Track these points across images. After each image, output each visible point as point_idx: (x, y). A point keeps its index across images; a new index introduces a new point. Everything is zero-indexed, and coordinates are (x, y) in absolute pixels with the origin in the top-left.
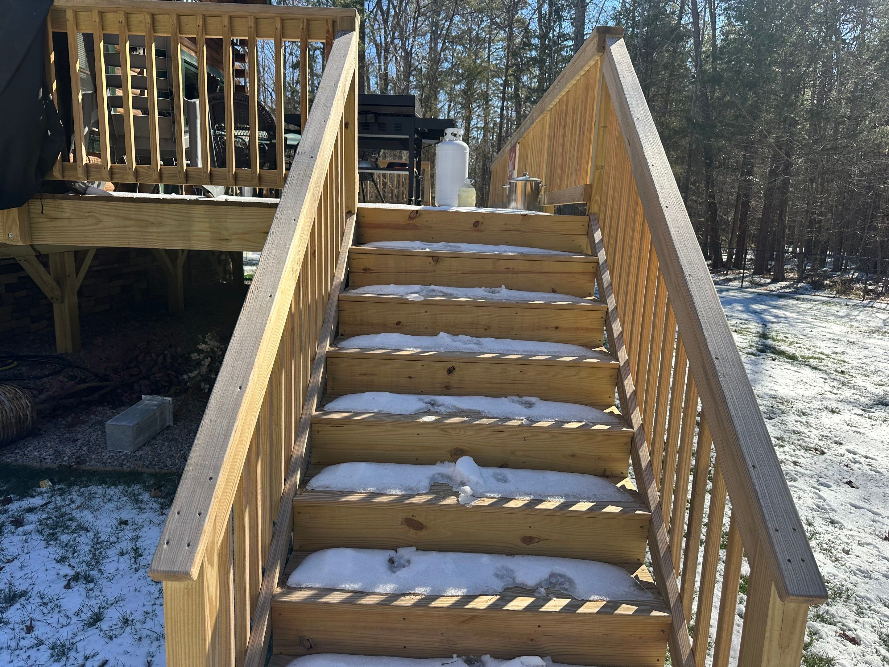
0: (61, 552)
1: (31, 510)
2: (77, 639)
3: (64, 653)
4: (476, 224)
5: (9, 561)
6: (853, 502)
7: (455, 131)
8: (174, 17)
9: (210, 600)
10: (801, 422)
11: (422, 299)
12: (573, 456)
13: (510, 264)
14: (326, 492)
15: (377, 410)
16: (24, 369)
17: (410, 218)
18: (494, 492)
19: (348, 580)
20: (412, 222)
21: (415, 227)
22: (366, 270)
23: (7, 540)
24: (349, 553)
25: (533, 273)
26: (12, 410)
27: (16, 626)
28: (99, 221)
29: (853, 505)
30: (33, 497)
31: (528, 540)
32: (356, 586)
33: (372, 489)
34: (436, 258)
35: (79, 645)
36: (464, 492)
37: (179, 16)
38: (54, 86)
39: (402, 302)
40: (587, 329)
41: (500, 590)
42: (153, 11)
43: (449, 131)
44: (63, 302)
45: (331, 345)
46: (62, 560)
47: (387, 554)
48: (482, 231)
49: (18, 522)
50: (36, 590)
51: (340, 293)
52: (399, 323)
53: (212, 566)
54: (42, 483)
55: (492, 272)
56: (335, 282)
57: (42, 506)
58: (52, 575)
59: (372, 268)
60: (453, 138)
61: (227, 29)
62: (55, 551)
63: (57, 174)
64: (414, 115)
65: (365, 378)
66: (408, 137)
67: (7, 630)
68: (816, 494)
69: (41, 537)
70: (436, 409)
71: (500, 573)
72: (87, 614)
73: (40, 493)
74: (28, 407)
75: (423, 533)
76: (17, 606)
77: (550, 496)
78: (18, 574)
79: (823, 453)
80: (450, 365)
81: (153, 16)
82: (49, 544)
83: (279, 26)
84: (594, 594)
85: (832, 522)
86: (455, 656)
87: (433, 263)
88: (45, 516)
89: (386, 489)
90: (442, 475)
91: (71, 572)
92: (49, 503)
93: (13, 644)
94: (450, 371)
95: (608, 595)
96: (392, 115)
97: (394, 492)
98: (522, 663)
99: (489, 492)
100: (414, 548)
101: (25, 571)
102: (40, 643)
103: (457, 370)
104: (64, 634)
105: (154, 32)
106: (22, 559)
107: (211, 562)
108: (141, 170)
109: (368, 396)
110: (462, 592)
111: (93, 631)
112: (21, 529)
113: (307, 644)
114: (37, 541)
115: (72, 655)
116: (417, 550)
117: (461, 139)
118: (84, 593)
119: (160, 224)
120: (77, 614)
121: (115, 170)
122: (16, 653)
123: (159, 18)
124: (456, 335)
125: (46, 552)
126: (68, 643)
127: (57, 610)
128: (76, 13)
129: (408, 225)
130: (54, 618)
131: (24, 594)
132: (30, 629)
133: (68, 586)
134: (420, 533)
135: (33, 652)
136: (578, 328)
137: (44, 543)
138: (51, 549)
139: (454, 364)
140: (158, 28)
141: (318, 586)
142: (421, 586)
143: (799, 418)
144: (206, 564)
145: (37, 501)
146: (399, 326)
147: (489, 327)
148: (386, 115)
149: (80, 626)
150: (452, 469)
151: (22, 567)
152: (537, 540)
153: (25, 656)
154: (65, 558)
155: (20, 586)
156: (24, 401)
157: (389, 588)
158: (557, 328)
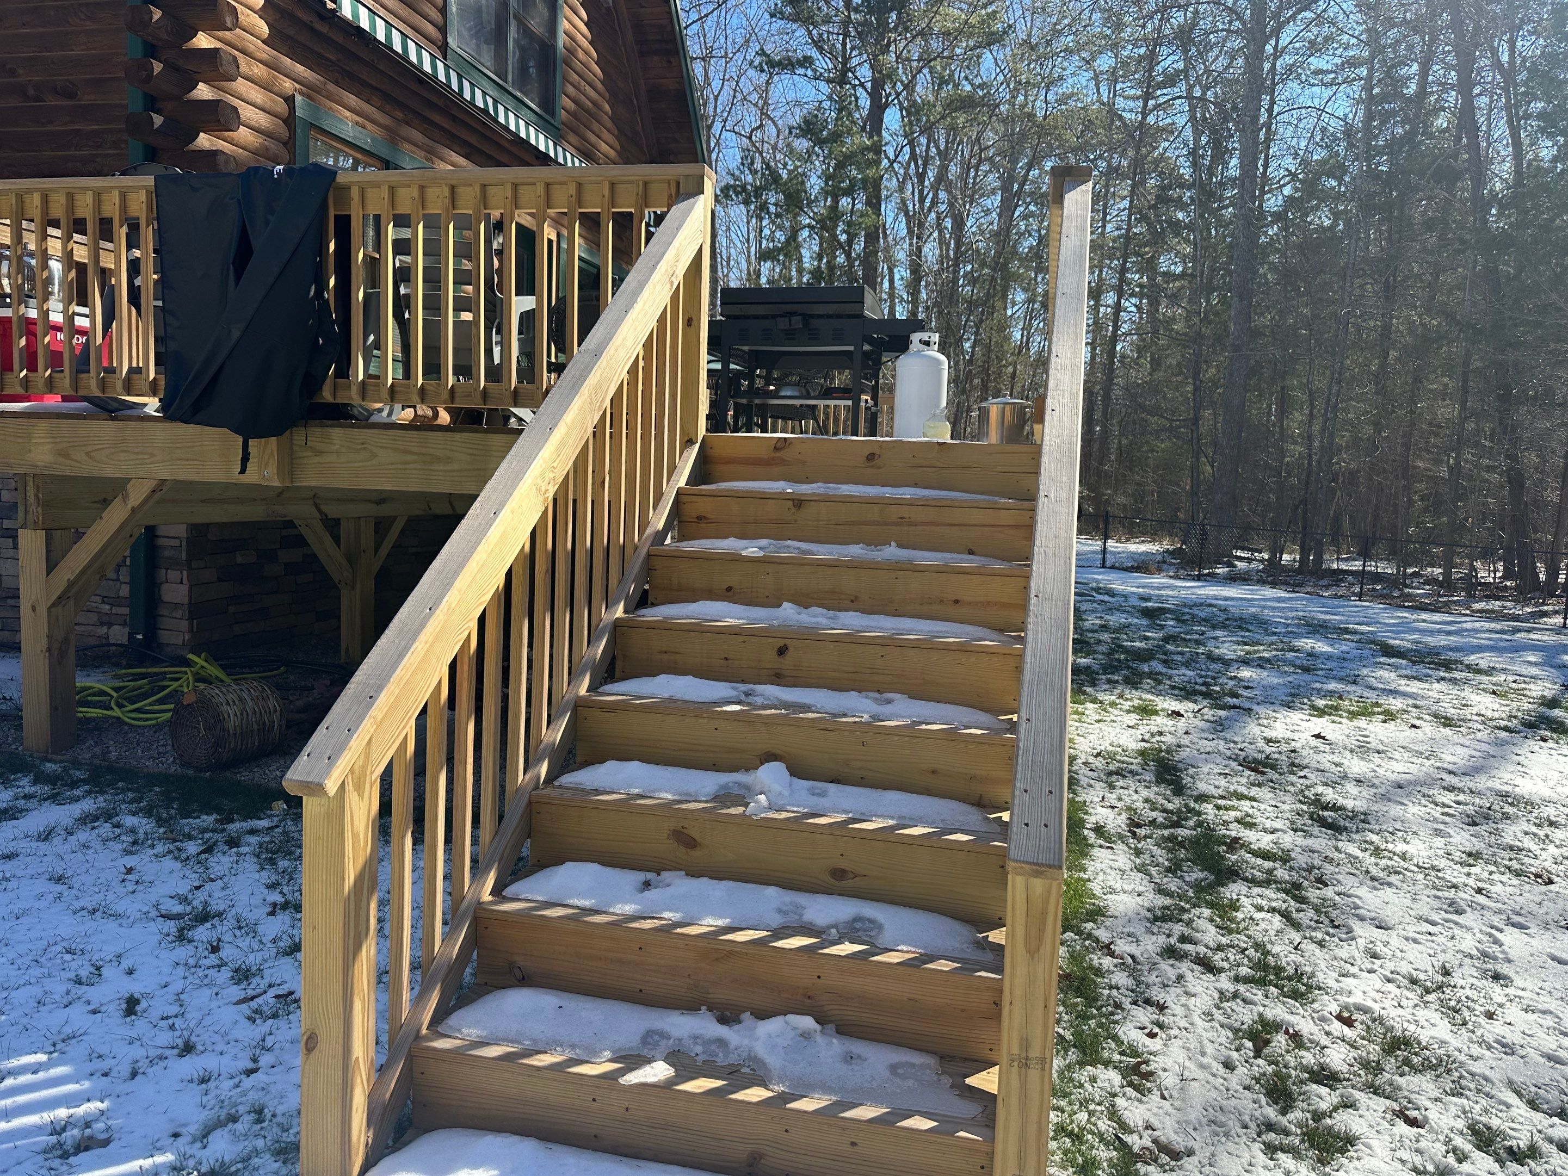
0: (274, 878)
1: (252, 832)
2: (267, 965)
3: (247, 978)
4: (871, 457)
5: (212, 880)
6: (1558, 954)
7: (925, 336)
8: (477, 188)
9: (355, 836)
10: (1535, 835)
11: (761, 554)
12: (934, 772)
13: (906, 512)
14: (579, 790)
15: (666, 695)
16: (292, 677)
17: (776, 449)
18: (798, 806)
19: (579, 895)
20: (778, 454)
21: (783, 462)
22: (700, 518)
23: (216, 859)
24: (592, 869)
25: (938, 525)
26: (255, 713)
27: (200, 945)
28: (374, 456)
29: (1554, 958)
30: (261, 819)
31: (839, 874)
32: (587, 903)
33: (635, 791)
34: (799, 502)
35: (267, 973)
36: (757, 802)
37: (484, 187)
38: (332, 282)
39: (735, 558)
40: (1004, 605)
41: (774, 925)
42: (453, 182)
43: (916, 337)
44: (353, 588)
45: (626, 612)
46: (273, 886)
47: (641, 876)
48: (879, 468)
49: (233, 843)
50: (233, 912)
51: (652, 545)
52: (729, 589)
53: (361, 795)
54: (275, 804)
55: (878, 523)
56: (649, 531)
57: (268, 829)
58: (257, 900)
59: (709, 516)
60: (922, 347)
61: (542, 199)
62: (268, 876)
63: (327, 395)
64: (861, 316)
65: (665, 657)
66: (851, 348)
67: (190, 947)
68: (1491, 935)
69: (256, 860)
70: (750, 699)
71: (784, 908)
72: (284, 943)
73: (270, 816)
74: (275, 711)
75: (697, 853)
76: (208, 925)
77: (876, 816)
78: (217, 894)
79: (1551, 882)
80: (781, 643)
81: (453, 188)
82: (263, 869)
83: (607, 192)
84: (904, 943)
85: (1496, 977)
86: (704, 1008)
87: (793, 510)
88: (267, 839)
89: (654, 791)
90: (739, 784)
91: (279, 899)
92: (277, 827)
93: (192, 962)
94: (782, 651)
95: (925, 948)
96: (830, 316)
97: (662, 795)
98: (786, 1023)
99: (793, 805)
100: (683, 873)
101: (227, 892)
102: (222, 964)
103: (791, 649)
104: (253, 960)
105: (454, 208)
106: (226, 880)
107: (359, 788)
108: (428, 387)
109: (663, 678)
110: (720, 923)
111: (289, 960)
112: (235, 850)
113: (518, 974)
114: (250, 864)
115: (255, 981)
116: (687, 875)
117: (936, 347)
118: (288, 922)
119: (448, 460)
120: (274, 941)
121: (397, 389)
122: (194, 970)
123: (460, 190)
124: (806, 607)
125: (257, 876)
126: (254, 969)
127: (252, 935)
128: (362, 191)
129: (773, 459)
130: (244, 943)
131: (219, 915)
132: (215, 949)
133: (272, 913)
134: (692, 853)
135: (211, 972)
136: (988, 603)
137: (258, 867)
138: (264, 874)
139: (787, 642)
140: (459, 203)
141: (540, 898)
142: (670, 911)
143: (1534, 829)
144: (350, 788)
145: (265, 823)
146: (731, 593)
147: (856, 597)
148: (820, 316)
149: (273, 953)
150: (753, 776)
151: (224, 888)
152: (851, 875)
153: (201, 974)
154: (278, 884)
155: (218, 905)
156: (272, 703)
157: (629, 909)
158: (956, 602)
